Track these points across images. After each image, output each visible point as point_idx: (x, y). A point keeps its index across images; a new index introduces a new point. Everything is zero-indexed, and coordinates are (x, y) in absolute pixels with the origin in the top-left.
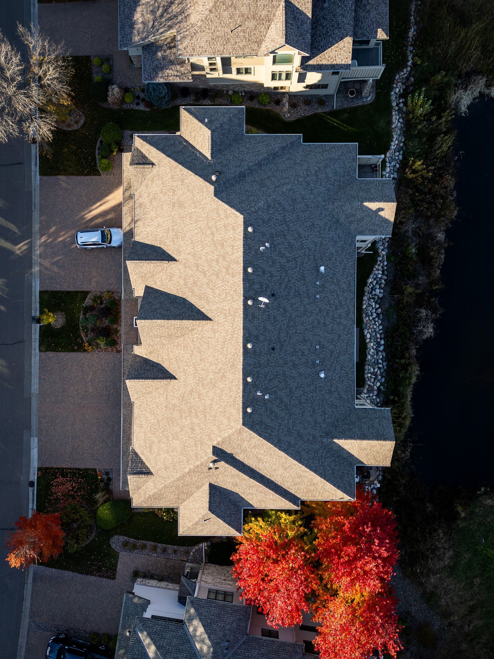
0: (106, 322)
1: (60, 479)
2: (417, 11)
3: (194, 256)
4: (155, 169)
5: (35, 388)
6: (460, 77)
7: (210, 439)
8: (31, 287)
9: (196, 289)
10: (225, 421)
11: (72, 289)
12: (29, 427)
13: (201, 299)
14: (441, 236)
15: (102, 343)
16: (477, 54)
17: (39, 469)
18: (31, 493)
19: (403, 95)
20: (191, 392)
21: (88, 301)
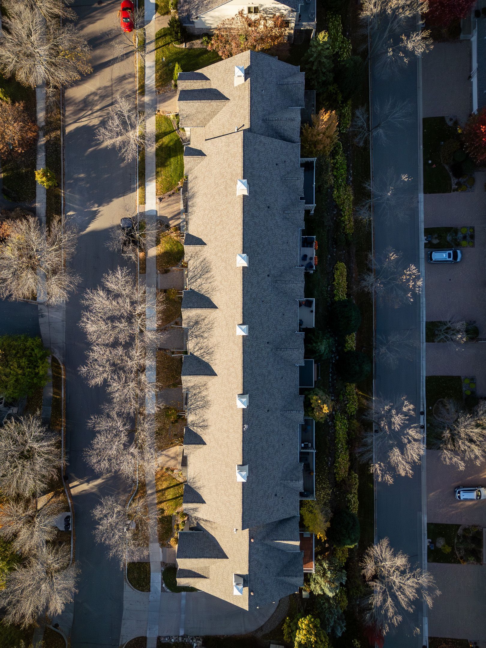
0: (473, 546)
8: (421, 520)
11: (449, 523)
17: (430, 638)
21: (460, 531)
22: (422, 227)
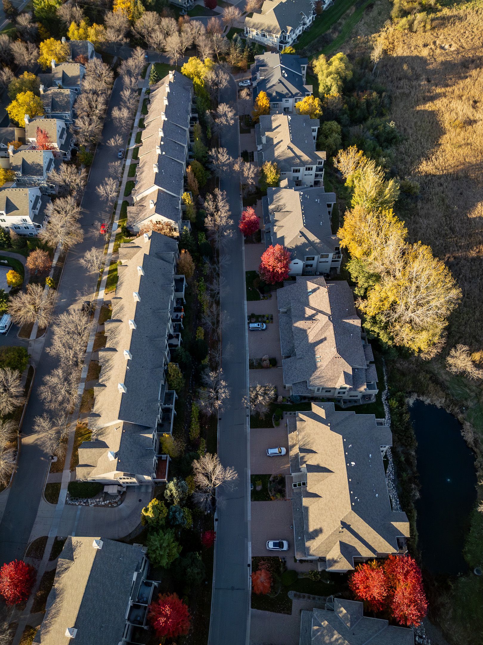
0: (280, 487)
1: (262, 562)
2: (386, 371)
3: (325, 451)
4: (306, 423)
5: (249, 518)
6: (407, 393)
7: (339, 518)
8: (246, 473)
9: (326, 462)
10: (344, 510)
11: (264, 473)
12: (247, 537)
13: (329, 465)
14: (413, 453)
15: (278, 496)
16: (411, 385)
17: (252, 558)
18: (249, 570)
19: (387, 399)
20: (329, 501)
21: (271, 479)
22: (246, 315)
